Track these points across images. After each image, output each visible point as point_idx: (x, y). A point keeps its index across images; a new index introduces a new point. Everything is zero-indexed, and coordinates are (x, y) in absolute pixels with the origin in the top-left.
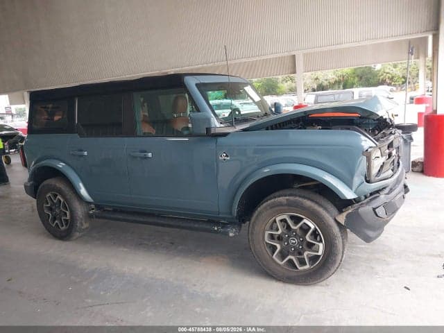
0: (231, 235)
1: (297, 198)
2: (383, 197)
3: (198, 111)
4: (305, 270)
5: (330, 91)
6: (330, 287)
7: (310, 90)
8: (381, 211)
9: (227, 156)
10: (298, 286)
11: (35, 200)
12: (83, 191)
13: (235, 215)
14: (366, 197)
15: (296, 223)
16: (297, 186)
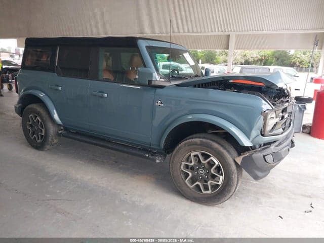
0: (157, 161)
1: (208, 141)
2: (272, 148)
3: (145, 66)
4: (207, 194)
5: (253, 66)
6: (224, 209)
7: (239, 63)
8: (269, 158)
9: (161, 103)
10: (201, 205)
11: (21, 118)
12: (56, 116)
13: (162, 147)
14: (260, 146)
15: (205, 159)
16: (210, 132)
